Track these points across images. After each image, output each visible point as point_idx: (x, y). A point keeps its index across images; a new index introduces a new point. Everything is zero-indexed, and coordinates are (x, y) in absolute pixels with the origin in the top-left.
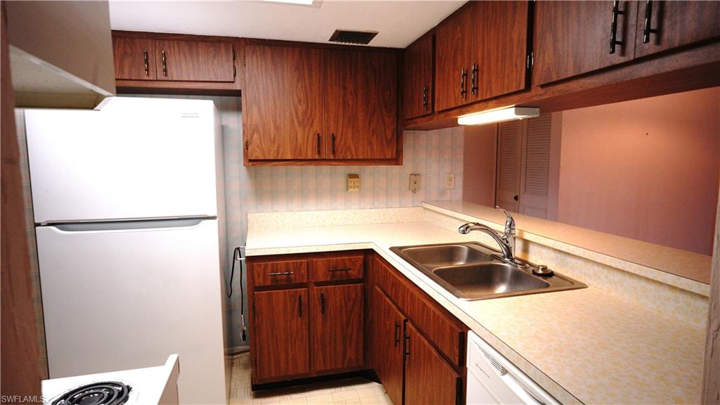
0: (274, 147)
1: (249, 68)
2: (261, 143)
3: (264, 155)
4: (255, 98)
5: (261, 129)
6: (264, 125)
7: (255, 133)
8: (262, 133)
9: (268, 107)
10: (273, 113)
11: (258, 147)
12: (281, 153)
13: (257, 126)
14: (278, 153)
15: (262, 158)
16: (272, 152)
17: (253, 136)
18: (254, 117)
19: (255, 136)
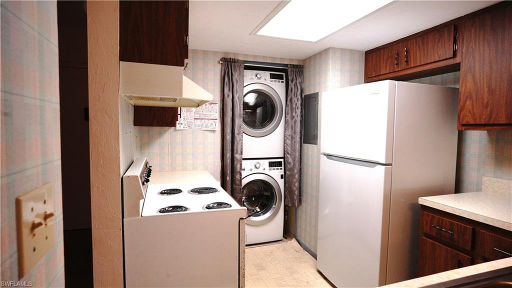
0: (486, 111)
1: (467, 41)
2: (473, 108)
3: (475, 119)
4: (470, 67)
5: (474, 95)
6: (477, 91)
7: (469, 99)
8: (475, 100)
9: (483, 72)
10: (488, 78)
11: (470, 112)
12: (493, 117)
13: (470, 93)
14: (490, 118)
15: (472, 122)
16: (484, 117)
17: (466, 102)
18: (468, 85)
19: (468, 102)
